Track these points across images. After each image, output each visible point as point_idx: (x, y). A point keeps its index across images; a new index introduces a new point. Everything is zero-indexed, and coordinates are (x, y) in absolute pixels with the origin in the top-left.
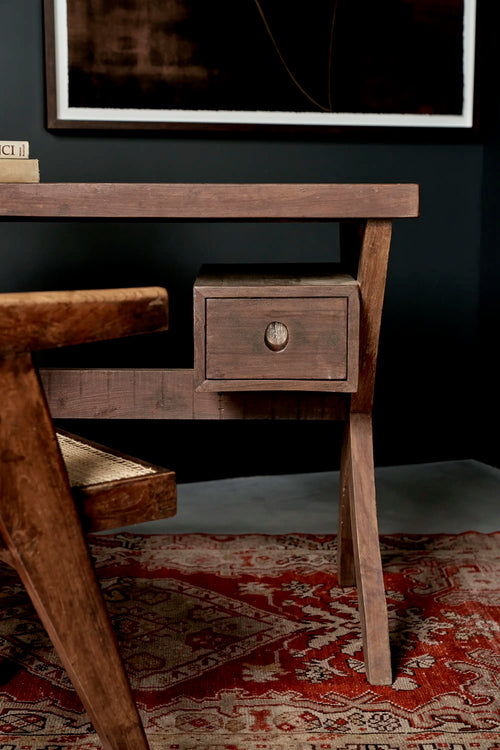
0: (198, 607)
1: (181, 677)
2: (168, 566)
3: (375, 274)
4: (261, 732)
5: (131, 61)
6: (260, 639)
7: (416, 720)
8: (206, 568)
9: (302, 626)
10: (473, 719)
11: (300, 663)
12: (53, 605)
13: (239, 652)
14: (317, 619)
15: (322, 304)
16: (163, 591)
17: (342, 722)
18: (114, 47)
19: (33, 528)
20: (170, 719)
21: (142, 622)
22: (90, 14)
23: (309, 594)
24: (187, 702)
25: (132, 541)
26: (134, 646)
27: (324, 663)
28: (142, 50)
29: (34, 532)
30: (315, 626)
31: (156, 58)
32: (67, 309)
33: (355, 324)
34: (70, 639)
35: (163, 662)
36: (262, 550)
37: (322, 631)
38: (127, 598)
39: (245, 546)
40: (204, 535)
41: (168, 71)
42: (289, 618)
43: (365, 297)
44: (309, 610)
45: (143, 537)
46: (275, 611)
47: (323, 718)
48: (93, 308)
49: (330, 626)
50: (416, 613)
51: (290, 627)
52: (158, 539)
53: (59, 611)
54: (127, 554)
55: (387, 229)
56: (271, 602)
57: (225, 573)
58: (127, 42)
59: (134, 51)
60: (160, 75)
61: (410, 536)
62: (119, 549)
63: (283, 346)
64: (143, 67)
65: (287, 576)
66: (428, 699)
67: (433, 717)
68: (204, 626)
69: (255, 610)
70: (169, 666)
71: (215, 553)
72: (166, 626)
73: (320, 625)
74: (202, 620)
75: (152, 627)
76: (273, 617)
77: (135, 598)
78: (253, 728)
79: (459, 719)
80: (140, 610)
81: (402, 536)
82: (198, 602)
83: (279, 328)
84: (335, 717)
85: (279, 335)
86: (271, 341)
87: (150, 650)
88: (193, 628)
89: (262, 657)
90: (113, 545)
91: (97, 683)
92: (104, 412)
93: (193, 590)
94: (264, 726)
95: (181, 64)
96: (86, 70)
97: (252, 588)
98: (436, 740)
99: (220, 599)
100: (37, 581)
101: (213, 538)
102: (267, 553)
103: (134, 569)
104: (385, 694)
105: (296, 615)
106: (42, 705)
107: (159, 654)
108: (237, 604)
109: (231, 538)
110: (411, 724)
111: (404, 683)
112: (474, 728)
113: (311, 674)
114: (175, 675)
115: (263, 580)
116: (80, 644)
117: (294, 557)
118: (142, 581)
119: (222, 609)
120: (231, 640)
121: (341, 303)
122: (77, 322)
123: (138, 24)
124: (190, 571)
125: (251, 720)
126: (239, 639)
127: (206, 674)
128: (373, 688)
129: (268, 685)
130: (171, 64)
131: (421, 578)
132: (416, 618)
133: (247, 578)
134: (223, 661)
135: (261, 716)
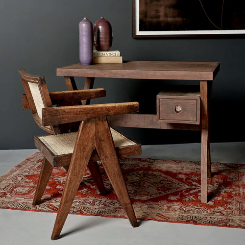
0: (163, 180)
1: (152, 197)
2: (159, 169)
3: (204, 94)
4: (167, 211)
5: (158, 17)
6: (177, 189)
7: (209, 211)
8: (170, 170)
9: (190, 187)
10: (224, 213)
11: (185, 196)
12: (110, 174)
13: (170, 192)
14: (195, 185)
15: (190, 101)
16: (155, 175)
17: (189, 211)
18: (153, 13)
19: (106, 156)
20: (146, 206)
21: (146, 183)
22: (146, 4)
23: (196, 179)
24: (151, 203)
25: (151, 161)
26: (142, 189)
27: (191, 197)
28: (162, 14)
29: (106, 157)
30: (193, 187)
31: (166, 15)
32: (114, 108)
33: (199, 106)
34: (114, 182)
35: (149, 193)
36: (188, 166)
37: (194, 189)
38: (145, 176)
39: (183, 164)
40: (173, 160)
41: (170, 19)
42: (188, 185)
43: (202, 99)
44: (194, 183)
45: (155, 160)
46: (184, 183)
47: (184, 209)
48: (121, 107)
49: (198, 187)
50: (224, 186)
51: (187, 187)
52: (159, 161)
53: (112, 175)
54: (148, 164)
55: (206, 83)
56: (184, 180)
57: (174, 171)
58: (157, 11)
59: (159, 14)
60: (167, 20)
61: (235, 164)
62: (146, 163)
63: (180, 112)
64: (162, 19)
65: (192, 174)
66: (215, 207)
67: (213, 211)
68: (163, 185)
69: (179, 182)
70: (150, 194)
71: (174, 166)
72: (152, 184)
73: (195, 187)
74: (163, 183)
75: (149, 184)
76: (183, 184)
77: (147, 177)
78: (166, 210)
79: (220, 212)
80: (147, 180)
81: (232, 164)
82: (164, 179)
83: (179, 107)
84: (188, 209)
85: (179, 109)
86: (177, 110)
87: (146, 190)
88: (160, 185)
89: (175, 194)
90: (145, 161)
91: (120, 193)
92: (137, 126)
93: (164, 175)
94: (169, 210)
95: (174, 17)
96: (145, 20)
97: (180, 176)
98: (211, 216)
99: (170, 178)
100: (107, 168)
101: (175, 161)
102: (189, 167)
103: (149, 169)
104: (204, 205)
105: (190, 184)
106: (115, 201)
107: (148, 191)
108: (174, 180)
109: (181, 162)
110: (207, 213)
111: (210, 203)
112: (224, 215)
113: (186, 199)
114: (151, 196)
115: (184, 174)
116: (116, 183)
117: (197, 168)
118: (150, 172)
119: (170, 181)
120: (168, 189)
121: (195, 101)
122: (117, 111)
123: (161, 6)
124: (165, 170)
125: (166, 208)
126: (171, 189)
127: (159, 197)
128: (201, 203)
129: (174, 201)
130: (171, 17)
131: (231, 177)
132: (223, 187)
133: (180, 173)
134: (164, 194)
135: (169, 208)
